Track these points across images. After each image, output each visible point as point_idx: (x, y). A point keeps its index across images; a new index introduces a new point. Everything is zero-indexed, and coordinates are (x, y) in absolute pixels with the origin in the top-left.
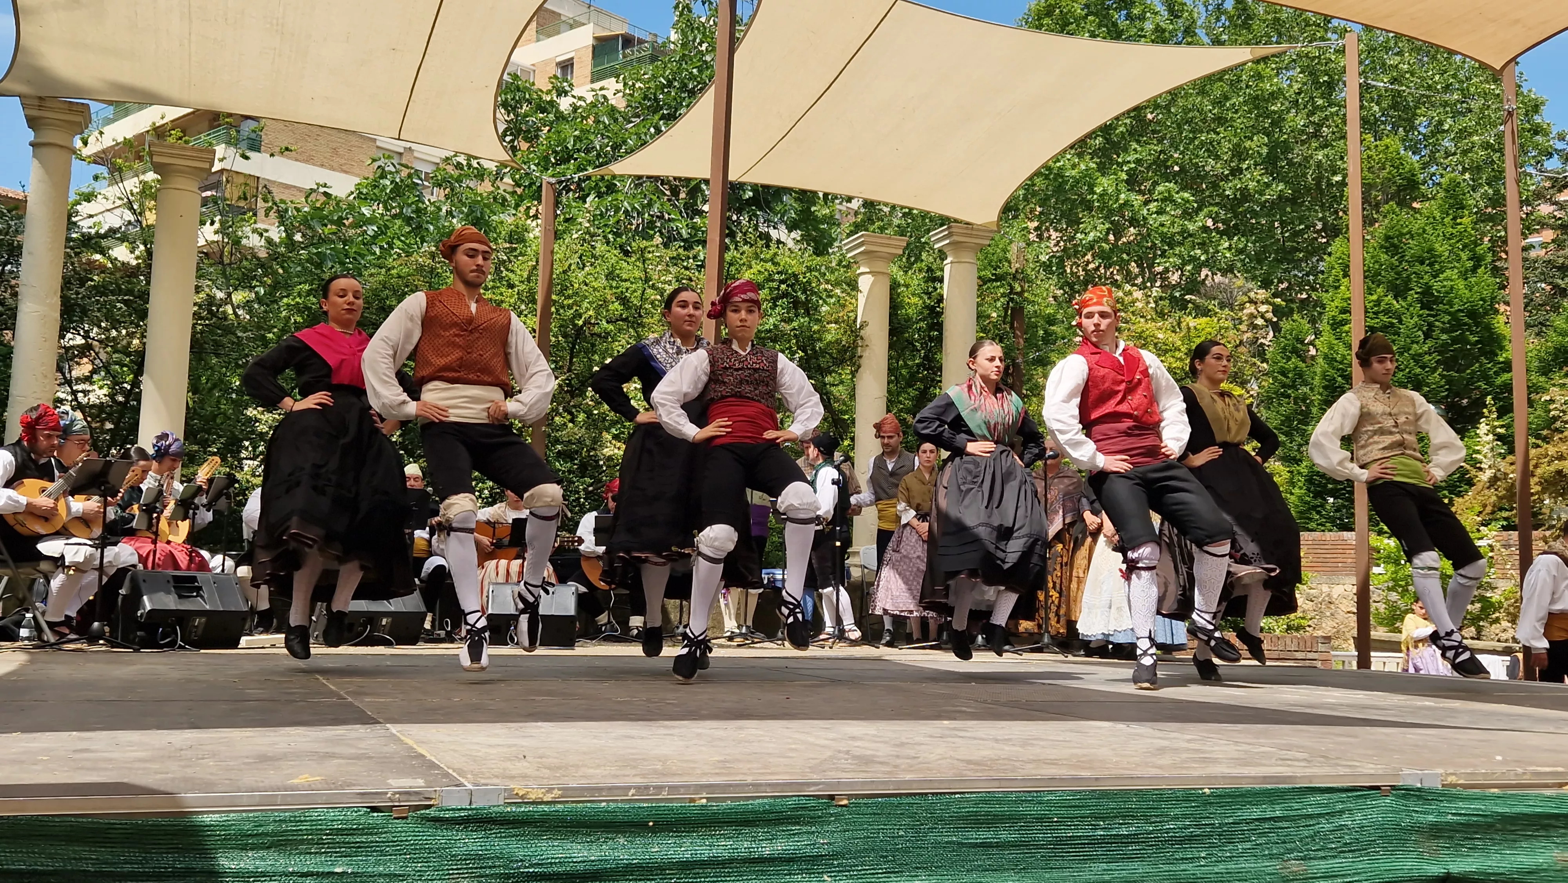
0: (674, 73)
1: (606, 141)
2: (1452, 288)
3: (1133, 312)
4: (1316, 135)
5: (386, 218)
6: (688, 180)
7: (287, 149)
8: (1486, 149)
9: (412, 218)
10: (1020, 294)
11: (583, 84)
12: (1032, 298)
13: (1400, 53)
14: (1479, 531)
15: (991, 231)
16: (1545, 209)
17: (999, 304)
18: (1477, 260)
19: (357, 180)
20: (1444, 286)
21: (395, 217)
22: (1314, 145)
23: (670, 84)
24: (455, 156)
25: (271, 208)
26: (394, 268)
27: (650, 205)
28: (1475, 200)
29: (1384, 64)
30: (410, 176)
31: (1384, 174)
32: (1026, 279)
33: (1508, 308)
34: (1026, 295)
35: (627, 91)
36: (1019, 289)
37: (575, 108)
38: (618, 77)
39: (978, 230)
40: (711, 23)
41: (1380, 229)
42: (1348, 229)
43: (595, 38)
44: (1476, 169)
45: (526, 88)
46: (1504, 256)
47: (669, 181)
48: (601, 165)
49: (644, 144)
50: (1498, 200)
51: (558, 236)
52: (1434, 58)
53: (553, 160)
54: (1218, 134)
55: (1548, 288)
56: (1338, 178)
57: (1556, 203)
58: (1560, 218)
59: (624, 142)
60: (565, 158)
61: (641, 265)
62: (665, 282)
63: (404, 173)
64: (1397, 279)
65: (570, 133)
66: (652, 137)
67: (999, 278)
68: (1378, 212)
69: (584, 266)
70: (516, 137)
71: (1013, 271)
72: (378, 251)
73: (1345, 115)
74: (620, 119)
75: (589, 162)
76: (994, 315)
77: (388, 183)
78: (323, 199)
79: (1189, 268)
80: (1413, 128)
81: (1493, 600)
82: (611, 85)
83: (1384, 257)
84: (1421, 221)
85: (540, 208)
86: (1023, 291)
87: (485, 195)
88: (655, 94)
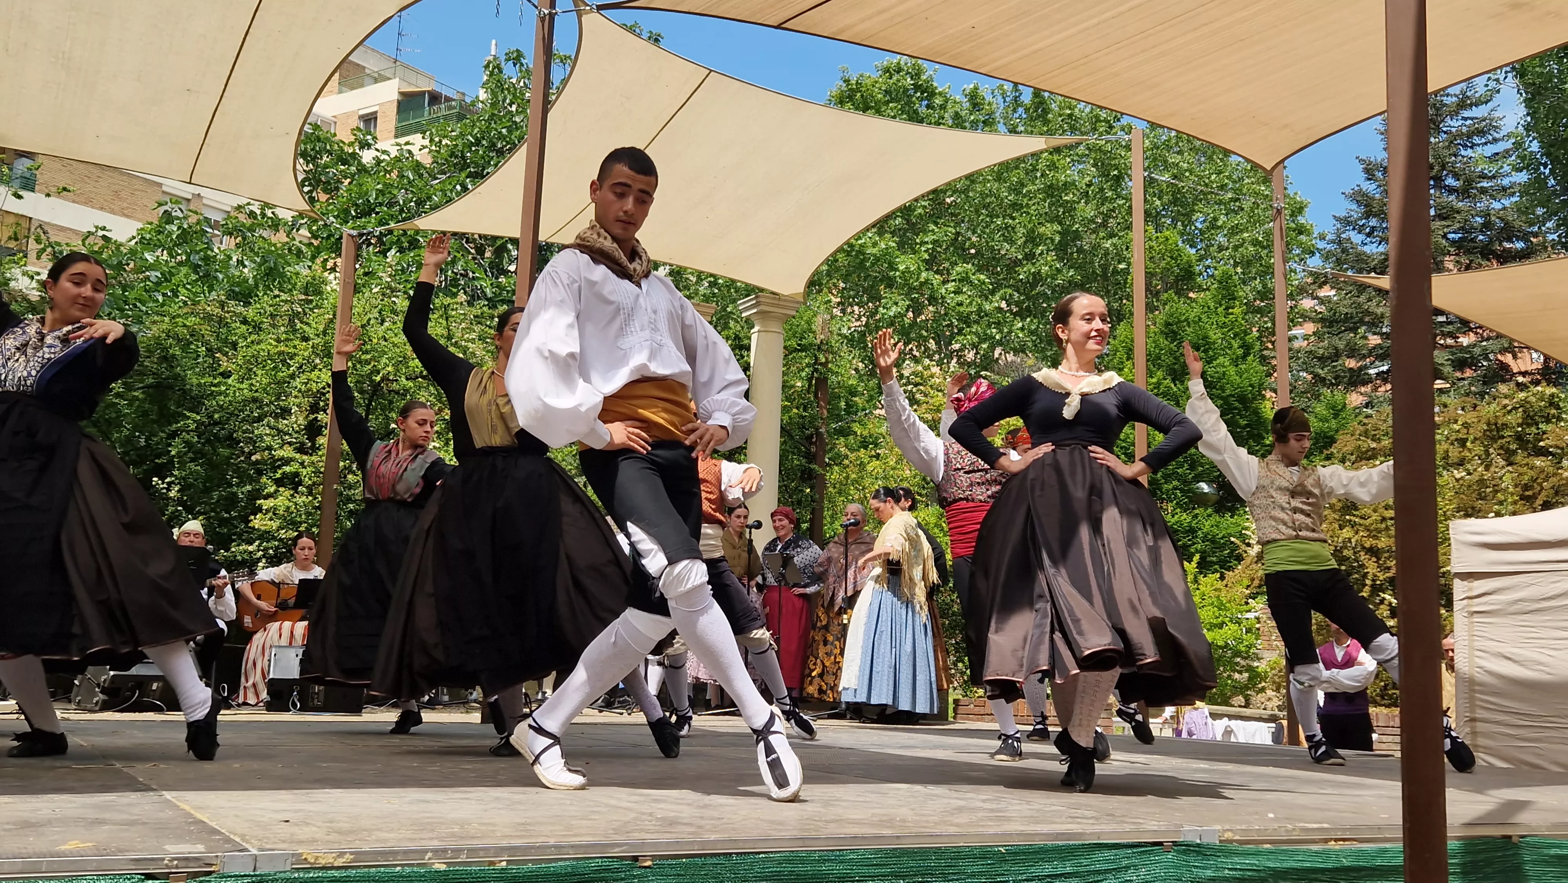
0: (482, 131)
1: (410, 196)
2: (1224, 374)
3: (931, 386)
4: (1104, 225)
5: (171, 264)
6: (495, 238)
7: (65, 189)
8: (1255, 246)
9: (199, 266)
10: (825, 365)
11: (386, 139)
12: (835, 369)
13: (1180, 153)
14: (1247, 603)
15: (798, 302)
16: (1307, 304)
17: (804, 374)
18: (1247, 348)
19: (140, 225)
20: (1217, 372)
21: (181, 264)
22: (1102, 234)
23: (478, 142)
24: (249, 204)
25: (44, 250)
26: (179, 316)
27: (454, 262)
28: (1245, 292)
29: (1166, 161)
30: (198, 222)
31: (1163, 264)
32: (830, 350)
33: (1274, 395)
34: (830, 365)
35: (433, 148)
36: (823, 360)
37: (378, 162)
38: (424, 132)
39: (785, 301)
40: (522, 84)
41: (1160, 316)
42: (1132, 314)
43: (401, 93)
44: (1247, 264)
45: (327, 139)
46: (1271, 347)
47: (475, 240)
48: (404, 220)
49: (450, 201)
50: (1266, 294)
51: (356, 290)
52: (1210, 158)
53: (354, 214)
54: (1013, 219)
55: (1309, 377)
56: (1122, 266)
57: (1317, 298)
58: (1321, 313)
59: (429, 198)
60: (367, 211)
61: (444, 322)
62: (468, 341)
63: (193, 219)
64: (1175, 364)
65: (372, 187)
66: (458, 194)
67: (803, 348)
68: (1157, 301)
69: (383, 322)
70: (314, 188)
71: (818, 342)
72: (160, 298)
73: (1130, 207)
74: (426, 175)
75: (392, 217)
76: (799, 384)
77: (175, 229)
78: (101, 242)
79: (985, 346)
80: (1191, 223)
81: (1260, 670)
82: (417, 140)
83: (1163, 342)
84: (1197, 310)
85: (339, 260)
86: (827, 362)
87: (279, 245)
88: (462, 152)
